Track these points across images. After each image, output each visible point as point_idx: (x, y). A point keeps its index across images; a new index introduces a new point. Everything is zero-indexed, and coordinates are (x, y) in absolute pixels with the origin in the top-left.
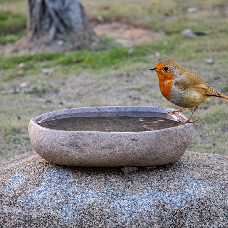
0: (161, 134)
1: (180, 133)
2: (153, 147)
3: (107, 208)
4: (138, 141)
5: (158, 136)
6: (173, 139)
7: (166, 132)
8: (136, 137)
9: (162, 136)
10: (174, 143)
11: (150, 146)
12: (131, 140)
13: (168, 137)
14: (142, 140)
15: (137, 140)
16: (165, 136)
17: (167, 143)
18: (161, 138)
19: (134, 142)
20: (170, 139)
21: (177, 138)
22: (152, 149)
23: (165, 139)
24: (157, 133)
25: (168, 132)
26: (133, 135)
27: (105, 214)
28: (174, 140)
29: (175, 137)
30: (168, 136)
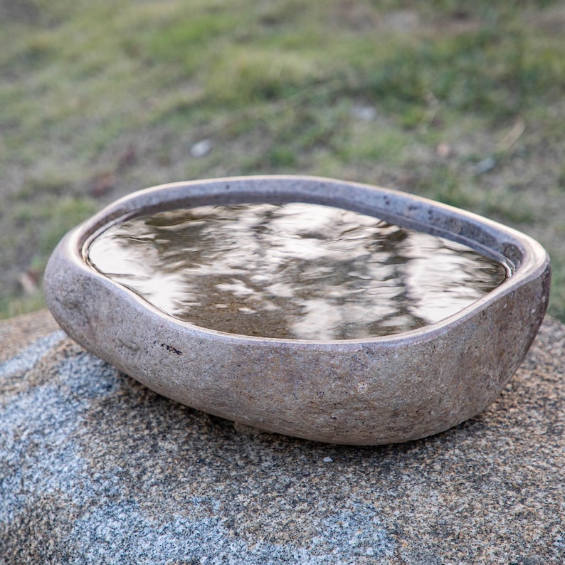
0: (255, 354)
1: (332, 366)
2: (226, 386)
3: (66, 526)
4: (182, 357)
5: (245, 357)
6: (301, 378)
7: (275, 350)
8: (178, 343)
9: (259, 360)
10: (307, 392)
11: (218, 383)
12: (165, 347)
13: (283, 370)
14: (193, 356)
15: (178, 352)
16: (271, 365)
17: (281, 385)
18: (257, 368)
19: (173, 356)
20: (291, 377)
21: (319, 380)
22: (227, 393)
23: (270, 372)
24: (240, 349)
25: (282, 352)
26: (173, 332)
27: (49, 545)
28: (309, 383)
29: (314, 375)
30: (281, 367)
